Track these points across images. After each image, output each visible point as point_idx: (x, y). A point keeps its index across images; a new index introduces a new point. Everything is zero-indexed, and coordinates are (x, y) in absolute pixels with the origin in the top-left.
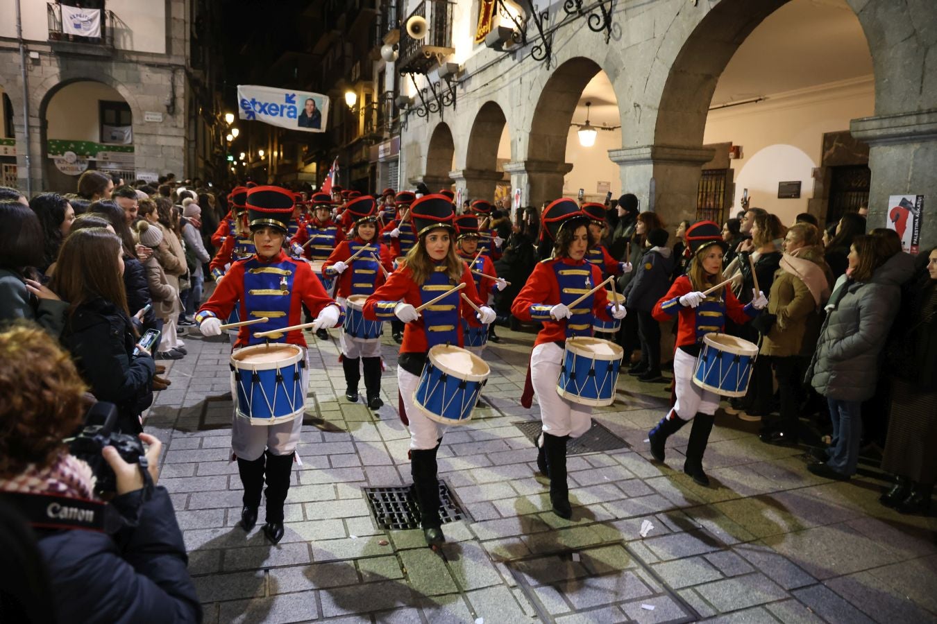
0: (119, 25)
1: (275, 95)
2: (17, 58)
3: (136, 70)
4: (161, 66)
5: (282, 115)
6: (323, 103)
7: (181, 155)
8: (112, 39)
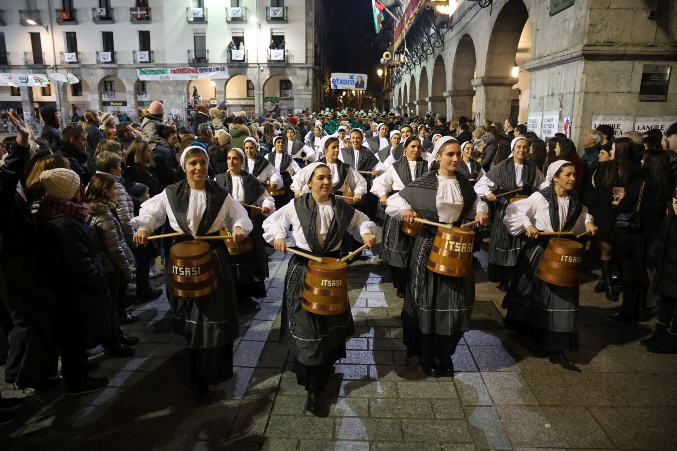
0: (290, 54)
1: (345, 76)
2: (256, 70)
3: (295, 70)
4: (304, 68)
5: (348, 84)
6: (365, 77)
7: (311, 102)
8: (287, 60)
